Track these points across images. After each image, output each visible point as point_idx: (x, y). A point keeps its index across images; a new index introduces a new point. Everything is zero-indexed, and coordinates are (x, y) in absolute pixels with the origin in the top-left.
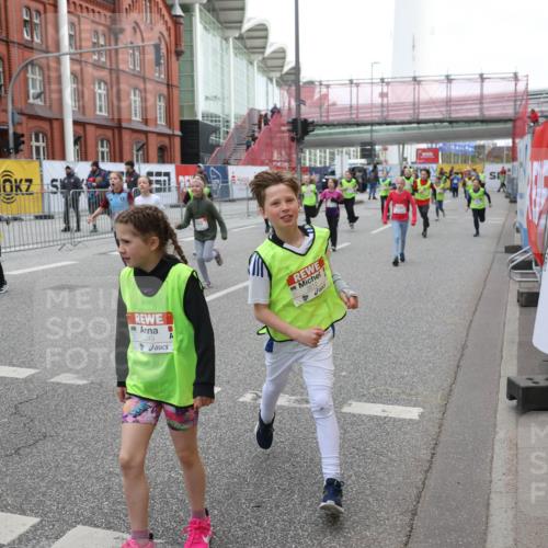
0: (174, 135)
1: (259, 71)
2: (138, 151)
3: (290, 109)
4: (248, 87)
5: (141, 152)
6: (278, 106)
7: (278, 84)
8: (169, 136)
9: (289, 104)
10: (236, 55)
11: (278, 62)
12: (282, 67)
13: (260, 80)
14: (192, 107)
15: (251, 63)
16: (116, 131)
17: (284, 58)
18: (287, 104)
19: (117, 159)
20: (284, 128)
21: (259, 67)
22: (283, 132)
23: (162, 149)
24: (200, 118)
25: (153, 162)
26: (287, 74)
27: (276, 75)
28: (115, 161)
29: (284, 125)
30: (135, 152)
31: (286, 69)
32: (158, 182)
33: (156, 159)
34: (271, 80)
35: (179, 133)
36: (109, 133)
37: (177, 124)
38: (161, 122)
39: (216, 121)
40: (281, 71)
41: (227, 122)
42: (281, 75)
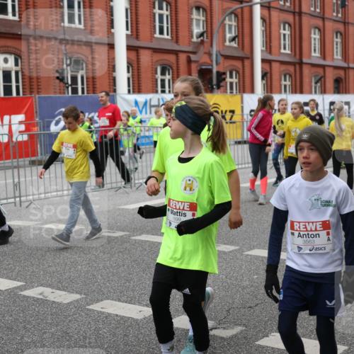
0: (349, 68)
2: (316, 83)
5: (319, 84)
8: (344, 69)
16: (298, 67)
19: (298, 90)
23: (338, 81)
25: (329, 93)
28: (296, 93)
30: (313, 84)
33: (332, 90)
36: (291, 69)
37: (352, 58)
38: (338, 56)
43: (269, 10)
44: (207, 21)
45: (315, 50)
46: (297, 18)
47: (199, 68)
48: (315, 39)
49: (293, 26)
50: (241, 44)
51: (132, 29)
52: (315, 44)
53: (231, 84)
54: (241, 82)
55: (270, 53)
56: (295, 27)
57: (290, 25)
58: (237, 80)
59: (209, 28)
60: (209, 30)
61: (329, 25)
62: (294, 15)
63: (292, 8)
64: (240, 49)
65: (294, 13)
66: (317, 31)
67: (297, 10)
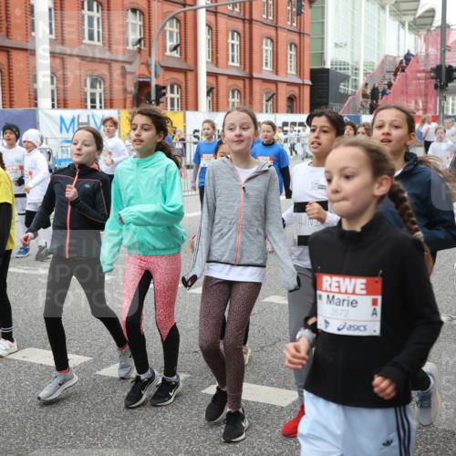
0: (303, 84)
1: (391, 15)
2: (267, 101)
3: (427, 55)
4: (379, 33)
5: (270, 102)
6: (413, 52)
8: (298, 85)
9: (427, 50)
11: (412, 5)
12: (416, 10)
13: (391, 25)
14: (321, 56)
15: (383, 8)
16: (247, 82)
18: (424, 50)
20: (419, 75)
21: (390, 11)
22: (419, 79)
23: (291, 99)
24: (328, 66)
25: (282, 112)
26: (420, 17)
27: (409, 19)
29: (419, 72)
30: (264, 102)
31: (420, 12)
33: (285, 110)
34: (403, 24)
35: (310, 83)
36: (240, 84)
37: (307, 73)
38: (292, 71)
39: (344, 69)
40: (415, 14)
41: (356, 69)
42: (414, 19)
43: (216, 16)
44: (144, 26)
45: (266, 63)
46: (247, 26)
47: (135, 81)
48: (267, 51)
49: (242, 35)
50: (183, 54)
51: (56, 33)
52: (267, 57)
53: (172, 99)
54: (184, 98)
55: (217, 65)
56: (244, 37)
57: (239, 34)
58: (179, 96)
59: (147, 34)
60: (147, 37)
61: (282, 34)
62: (244, 23)
63: (242, 14)
64: (183, 59)
65: (244, 20)
66: (269, 41)
67: (247, 17)
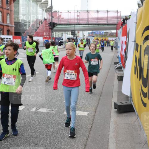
3: (49, 19)
4: (36, 12)
5: (1, 32)
7: (46, 12)
8: (11, 27)
9: (49, 17)
10: (32, 2)
11: (46, 5)
12: (47, 6)
13: (40, 10)
14: (18, 18)
15: (37, 5)
17: (48, 3)
18: (48, 18)
20: (47, 25)
21: (40, 6)
22: (47, 26)
23: (8, 31)
24: (21, 21)
25: (5, 35)
27: (45, 9)
29: (47, 24)
31: (48, 7)
32: (7, 41)
34: (43, 10)
37: (13, 23)
38: (8, 22)
39: (26, 22)
40: (47, 7)
41: (30, 23)
42: (47, 9)
61: (5, 10)
